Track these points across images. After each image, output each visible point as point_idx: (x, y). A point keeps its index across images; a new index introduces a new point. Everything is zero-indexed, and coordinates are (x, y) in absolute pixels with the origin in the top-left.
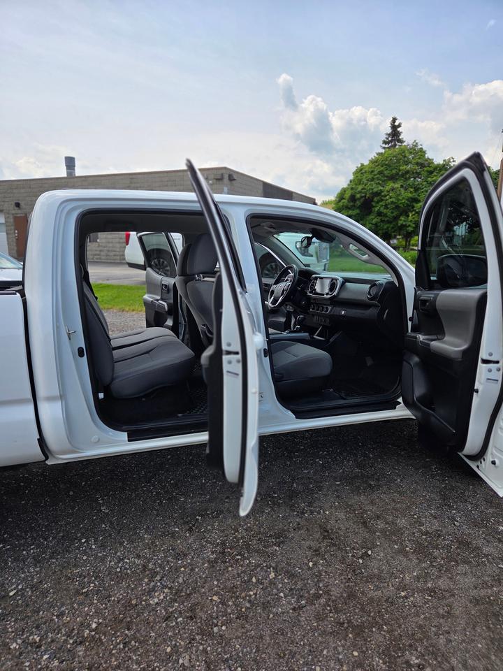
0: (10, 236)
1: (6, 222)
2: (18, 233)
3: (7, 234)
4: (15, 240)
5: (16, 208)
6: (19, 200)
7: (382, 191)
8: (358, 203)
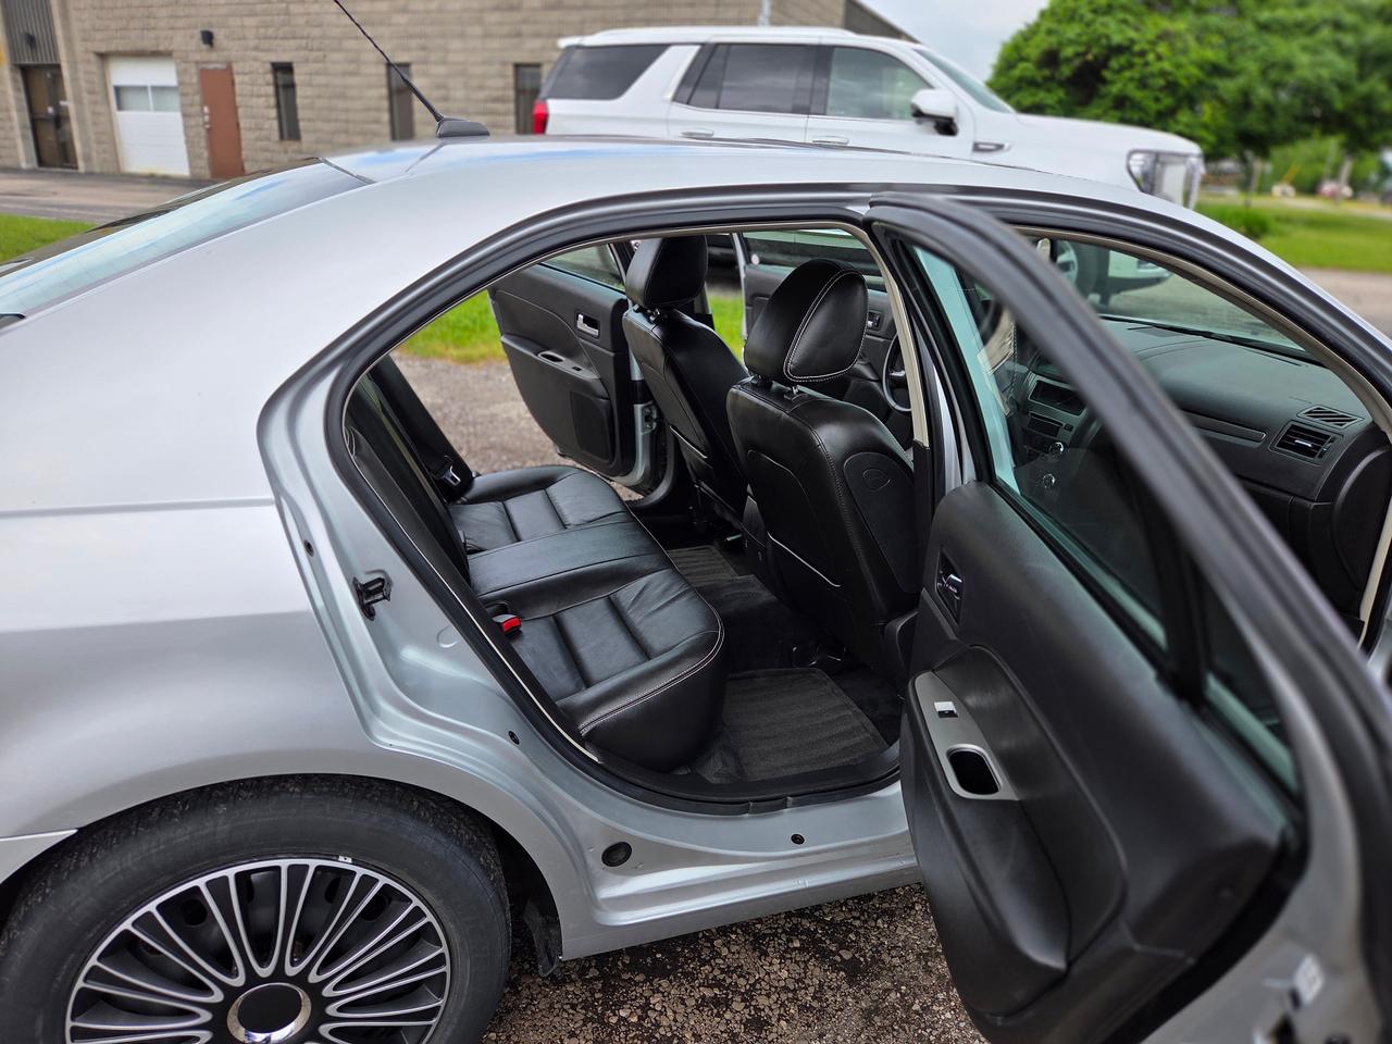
0: (192, 122)
1: (181, 83)
2: (210, 114)
3: (185, 116)
4: (203, 132)
5: (205, 47)
6: (210, 24)
7: (1132, 42)
8: (1066, 71)
